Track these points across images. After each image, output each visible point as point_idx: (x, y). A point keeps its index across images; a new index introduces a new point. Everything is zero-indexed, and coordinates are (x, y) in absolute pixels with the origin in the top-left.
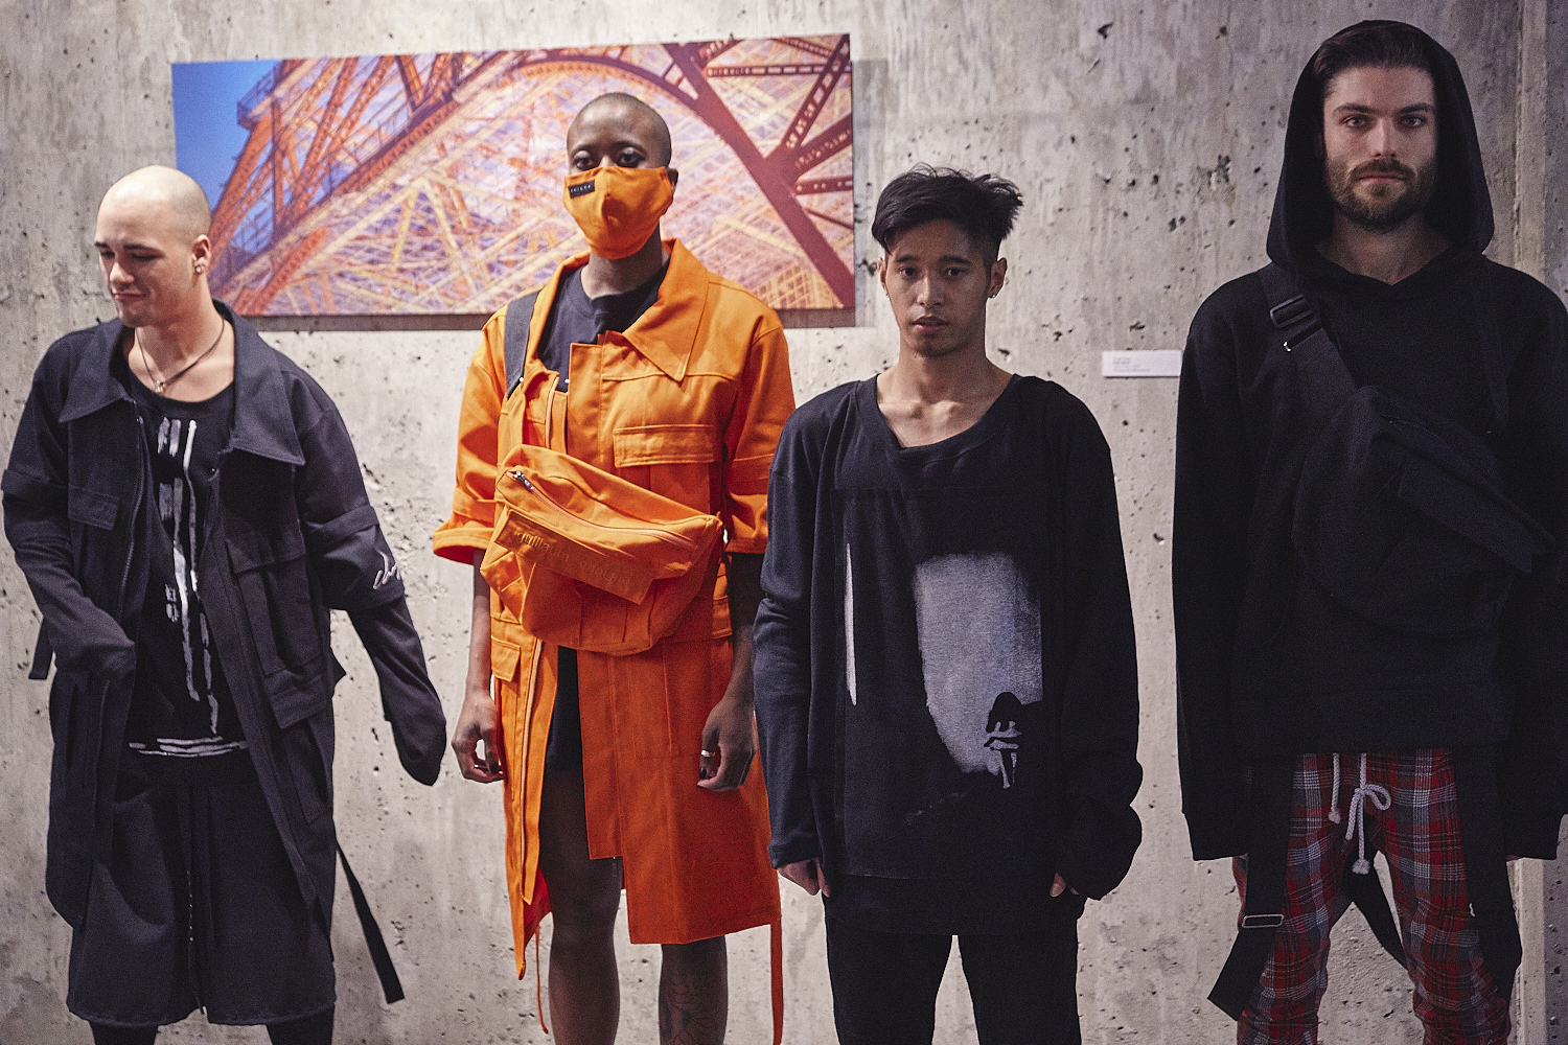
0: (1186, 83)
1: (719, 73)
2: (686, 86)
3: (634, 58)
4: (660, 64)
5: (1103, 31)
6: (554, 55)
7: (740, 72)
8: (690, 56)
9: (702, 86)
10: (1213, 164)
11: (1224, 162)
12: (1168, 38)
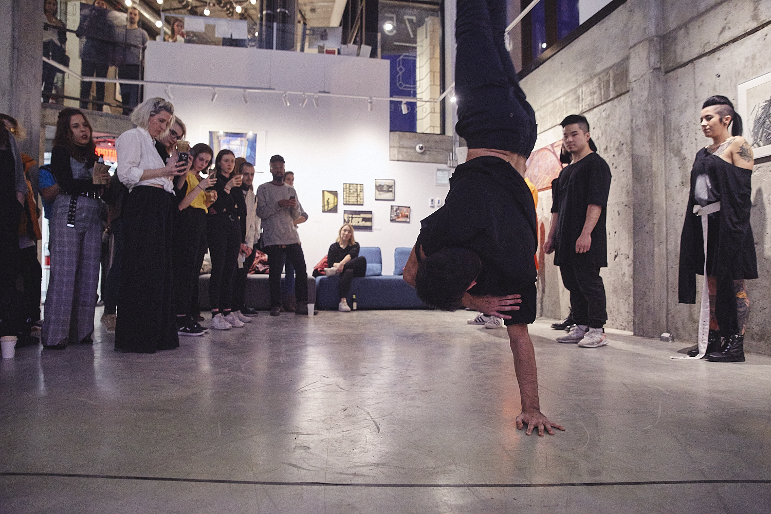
0: (602, 134)
1: (556, 147)
2: (552, 151)
3: (547, 147)
4: (550, 148)
5: (594, 128)
6: (541, 149)
7: (557, 146)
8: (552, 145)
9: (554, 151)
10: (605, 147)
11: (607, 147)
12: (600, 127)
